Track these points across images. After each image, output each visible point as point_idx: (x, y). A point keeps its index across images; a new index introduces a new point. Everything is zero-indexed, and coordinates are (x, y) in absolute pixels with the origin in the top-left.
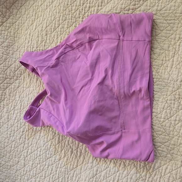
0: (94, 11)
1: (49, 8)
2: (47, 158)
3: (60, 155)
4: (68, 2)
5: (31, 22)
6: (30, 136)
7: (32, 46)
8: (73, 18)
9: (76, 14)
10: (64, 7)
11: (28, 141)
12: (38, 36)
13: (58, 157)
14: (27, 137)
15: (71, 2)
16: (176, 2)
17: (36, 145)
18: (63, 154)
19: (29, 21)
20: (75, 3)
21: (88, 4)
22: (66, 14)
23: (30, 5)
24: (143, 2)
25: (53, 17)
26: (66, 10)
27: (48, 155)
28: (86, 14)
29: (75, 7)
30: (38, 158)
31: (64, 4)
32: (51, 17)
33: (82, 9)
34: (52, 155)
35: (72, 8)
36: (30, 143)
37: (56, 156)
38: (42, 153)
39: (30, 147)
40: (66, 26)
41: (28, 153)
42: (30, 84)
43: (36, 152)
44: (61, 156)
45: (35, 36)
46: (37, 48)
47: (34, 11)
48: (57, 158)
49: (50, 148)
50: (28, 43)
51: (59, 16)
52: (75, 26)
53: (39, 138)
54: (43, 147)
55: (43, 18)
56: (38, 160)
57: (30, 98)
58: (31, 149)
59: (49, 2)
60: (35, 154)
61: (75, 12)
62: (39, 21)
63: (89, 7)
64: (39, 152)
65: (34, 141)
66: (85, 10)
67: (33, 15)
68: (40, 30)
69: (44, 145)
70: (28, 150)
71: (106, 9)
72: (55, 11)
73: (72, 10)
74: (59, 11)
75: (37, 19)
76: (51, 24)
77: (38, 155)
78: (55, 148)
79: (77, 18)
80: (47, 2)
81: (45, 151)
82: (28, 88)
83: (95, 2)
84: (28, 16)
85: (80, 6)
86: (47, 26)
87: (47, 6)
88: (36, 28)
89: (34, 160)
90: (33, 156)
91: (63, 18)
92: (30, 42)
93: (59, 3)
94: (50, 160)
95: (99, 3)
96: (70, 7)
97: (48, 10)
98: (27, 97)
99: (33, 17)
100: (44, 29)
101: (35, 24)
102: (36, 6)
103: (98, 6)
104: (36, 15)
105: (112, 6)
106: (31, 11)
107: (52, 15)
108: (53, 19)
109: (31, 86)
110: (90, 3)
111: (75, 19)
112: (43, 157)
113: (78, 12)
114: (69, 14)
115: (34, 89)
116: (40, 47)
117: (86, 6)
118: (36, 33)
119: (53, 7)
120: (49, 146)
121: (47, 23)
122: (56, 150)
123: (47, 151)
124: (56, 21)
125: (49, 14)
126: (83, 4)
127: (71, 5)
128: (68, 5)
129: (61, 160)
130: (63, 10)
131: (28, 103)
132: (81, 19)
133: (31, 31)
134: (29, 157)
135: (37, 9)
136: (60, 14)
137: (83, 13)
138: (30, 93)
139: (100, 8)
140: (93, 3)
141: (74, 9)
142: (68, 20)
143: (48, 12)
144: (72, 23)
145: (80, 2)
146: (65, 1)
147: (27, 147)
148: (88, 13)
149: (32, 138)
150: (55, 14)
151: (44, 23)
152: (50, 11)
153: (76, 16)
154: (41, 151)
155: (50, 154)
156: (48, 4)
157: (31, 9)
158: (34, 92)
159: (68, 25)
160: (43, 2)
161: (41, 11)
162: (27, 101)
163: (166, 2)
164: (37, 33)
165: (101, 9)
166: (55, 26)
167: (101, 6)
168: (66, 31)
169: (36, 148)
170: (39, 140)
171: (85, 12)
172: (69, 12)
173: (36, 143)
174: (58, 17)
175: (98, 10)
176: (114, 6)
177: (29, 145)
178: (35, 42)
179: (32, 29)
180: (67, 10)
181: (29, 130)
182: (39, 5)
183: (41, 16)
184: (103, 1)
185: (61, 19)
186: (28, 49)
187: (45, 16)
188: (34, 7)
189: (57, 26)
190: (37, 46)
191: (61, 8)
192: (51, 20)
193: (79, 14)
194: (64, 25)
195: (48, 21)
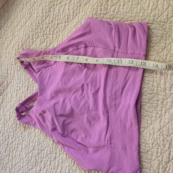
0: (62, 27)
1: (23, 28)
2: (29, 170)
3: (40, 166)
4: (39, 21)
5: (9, 42)
6: (13, 148)
7: (11, 64)
8: (44, 36)
9: (47, 31)
10: (36, 26)
11: (12, 153)
12: (16, 54)
13: (38, 168)
14: (11, 150)
15: (42, 21)
16: (133, 13)
17: (19, 157)
18: (43, 165)
19: (8, 41)
20: (45, 21)
21: (57, 21)
22: (38, 32)
23: (8, 27)
24: (103, 15)
25: (27, 36)
26: (37, 28)
27: (29, 166)
28: (56, 31)
29: (45, 25)
30: (21, 170)
31: (36, 23)
32: (25, 36)
33: (52, 27)
34: (33, 167)
35: (43, 26)
36: (14, 155)
37: (36, 167)
38: (24, 164)
39: (14, 159)
40: (39, 43)
41: (13, 165)
42: (11, 99)
43: (19, 164)
44: (42, 167)
45: (13, 54)
46: (15, 64)
47: (12, 31)
48: (37, 170)
49: (31, 160)
50: (7, 61)
51: (32, 34)
52: (46, 43)
53: (22, 150)
54: (25, 158)
55: (18, 37)
56: (21, 171)
57: (11, 112)
58: (15, 161)
59: (23, 23)
60: (18, 166)
61: (46, 29)
62: (16, 40)
63: (58, 24)
64: (22, 164)
65: (17, 154)
66: (54, 27)
67: (10, 35)
68: (17, 49)
69: (26, 157)
70: (13, 162)
71: (72, 24)
72: (28, 30)
73: (43, 28)
74: (32, 30)
75: (14, 38)
76: (26, 43)
77: (21, 166)
78: (36, 159)
79: (48, 35)
80: (21, 23)
81: (27, 162)
82: (10, 102)
83: (62, 19)
84: (7, 37)
85: (50, 23)
86: (23, 44)
87: (22, 26)
88: (13, 47)
89: (18, 171)
90: (17, 168)
91: (35, 36)
92: (9, 60)
93: (32, 23)
94: (31, 171)
95: (65, 19)
96: (41, 26)
97: (23, 29)
98: (9, 111)
99: (11, 37)
100: (20, 47)
101: (12, 43)
102: (13, 27)
103: (65, 23)
104: (14, 35)
105: (76, 21)
106: (9, 32)
107: (26, 34)
108: (27, 38)
109: (12, 101)
110: (58, 20)
111: (46, 36)
112: (25, 168)
113: (48, 29)
114: (41, 32)
115: (14, 104)
116: (18, 64)
117: (55, 23)
118: (13, 52)
119: (27, 26)
120: (30, 157)
121: (22, 42)
122: (36, 162)
123: (29, 162)
124: (30, 39)
125: (23, 34)
126: (52, 22)
127: (41, 23)
128: (39, 23)
129: (41, 171)
130: (35, 29)
131: (10, 117)
132: (51, 36)
133: (9, 50)
134: (14, 168)
135: (14, 30)
136: (32, 33)
137: (53, 30)
138: (11, 107)
139: (67, 23)
140: (61, 20)
141: (45, 27)
142: (41, 37)
143: (23, 31)
144: (44, 39)
145: (49, 20)
146: (36, 21)
147: (11, 159)
148: (57, 29)
149: (15, 150)
150: (28, 33)
151: (20, 42)
152: (24, 31)
153: (47, 33)
154: (24, 162)
155: (31, 165)
156: (23, 24)
157: (9, 30)
158: (14, 106)
159: (40, 42)
160: (18, 23)
161: (17, 31)
162: (9, 115)
163: (124, 13)
164: (15, 51)
165: (68, 25)
166: (29, 44)
167: (68, 22)
168: (39, 47)
169: (19, 160)
170: (21, 152)
171: (54, 29)
172: (41, 30)
173: (19, 155)
174: (31, 36)
175: (65, 26)
176: (78, 21)
177: (14, 157)
178: (13, 60)
179: (11, 48)
180: (39, 28)
181: (12, 143)
182: (15, 26)
183: (17, 36)
184: (69, 18)
185: (34, 37)
186: (8, 66)
187: (20, 35)
188: (12, 28)
189: (31, 43)
190: (15, 63)
191: (33, 27)
192: (25, 39)
193: (50, 31)
194: (37, 42)
195: (23, 40)
